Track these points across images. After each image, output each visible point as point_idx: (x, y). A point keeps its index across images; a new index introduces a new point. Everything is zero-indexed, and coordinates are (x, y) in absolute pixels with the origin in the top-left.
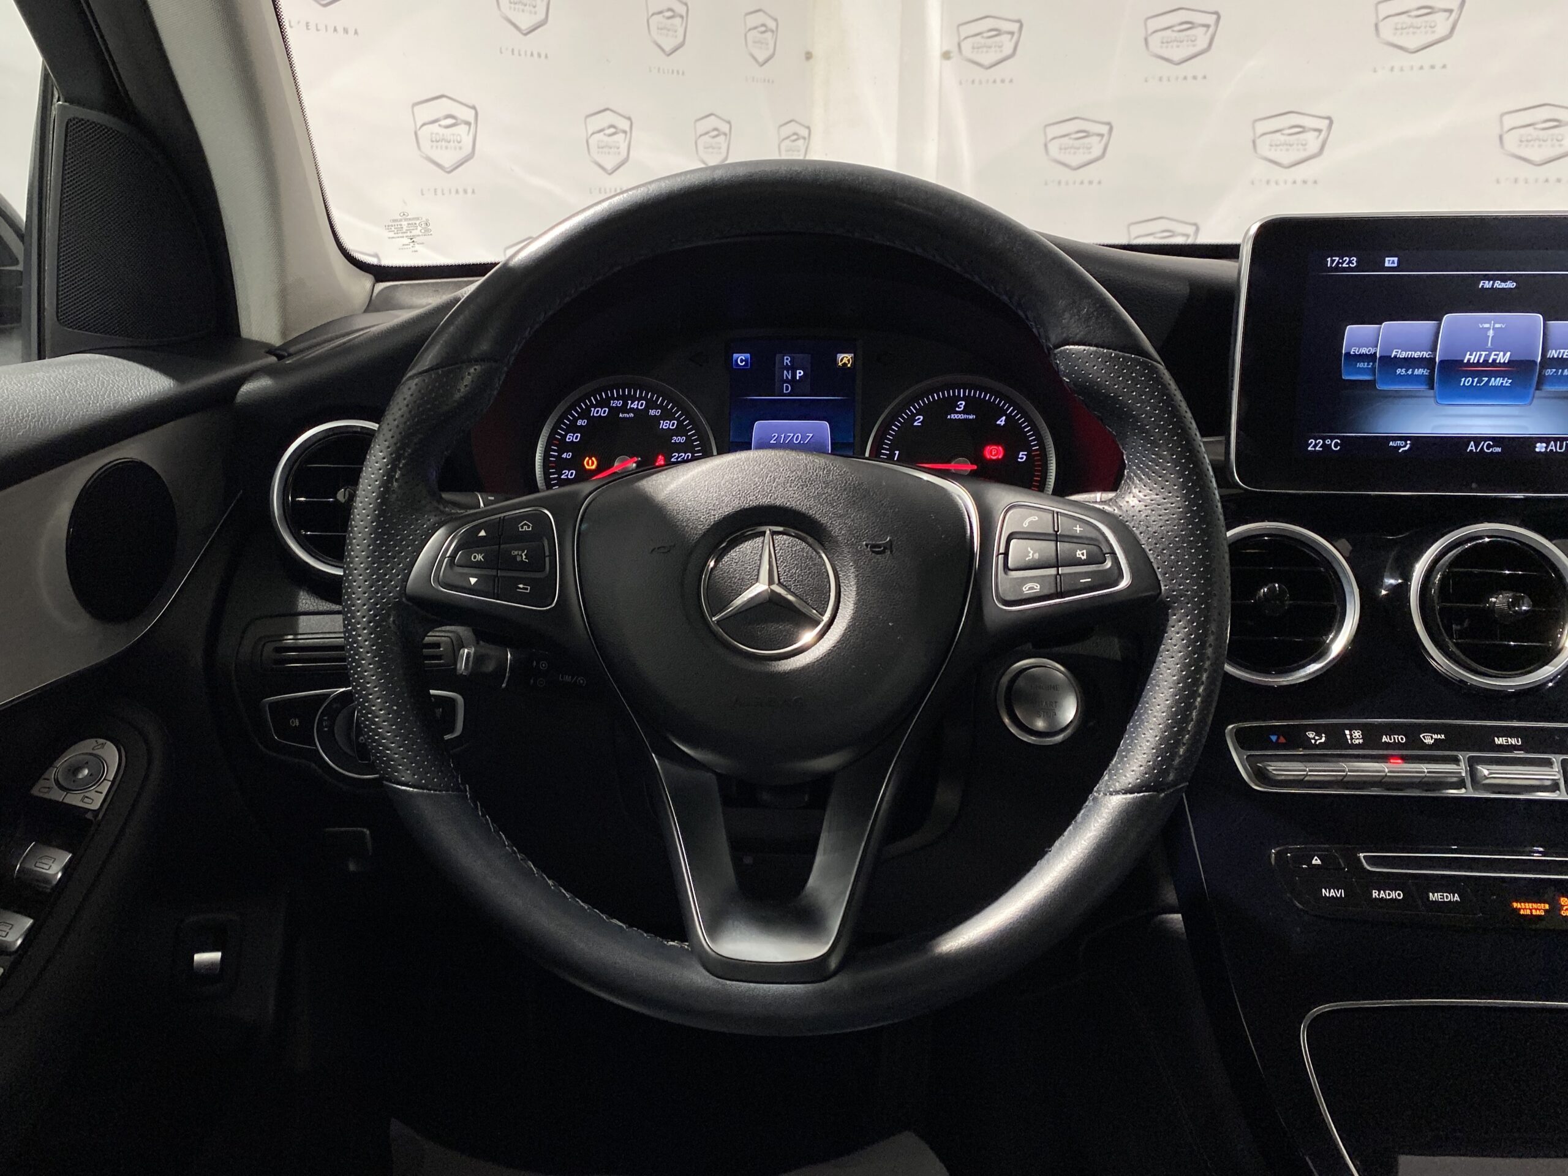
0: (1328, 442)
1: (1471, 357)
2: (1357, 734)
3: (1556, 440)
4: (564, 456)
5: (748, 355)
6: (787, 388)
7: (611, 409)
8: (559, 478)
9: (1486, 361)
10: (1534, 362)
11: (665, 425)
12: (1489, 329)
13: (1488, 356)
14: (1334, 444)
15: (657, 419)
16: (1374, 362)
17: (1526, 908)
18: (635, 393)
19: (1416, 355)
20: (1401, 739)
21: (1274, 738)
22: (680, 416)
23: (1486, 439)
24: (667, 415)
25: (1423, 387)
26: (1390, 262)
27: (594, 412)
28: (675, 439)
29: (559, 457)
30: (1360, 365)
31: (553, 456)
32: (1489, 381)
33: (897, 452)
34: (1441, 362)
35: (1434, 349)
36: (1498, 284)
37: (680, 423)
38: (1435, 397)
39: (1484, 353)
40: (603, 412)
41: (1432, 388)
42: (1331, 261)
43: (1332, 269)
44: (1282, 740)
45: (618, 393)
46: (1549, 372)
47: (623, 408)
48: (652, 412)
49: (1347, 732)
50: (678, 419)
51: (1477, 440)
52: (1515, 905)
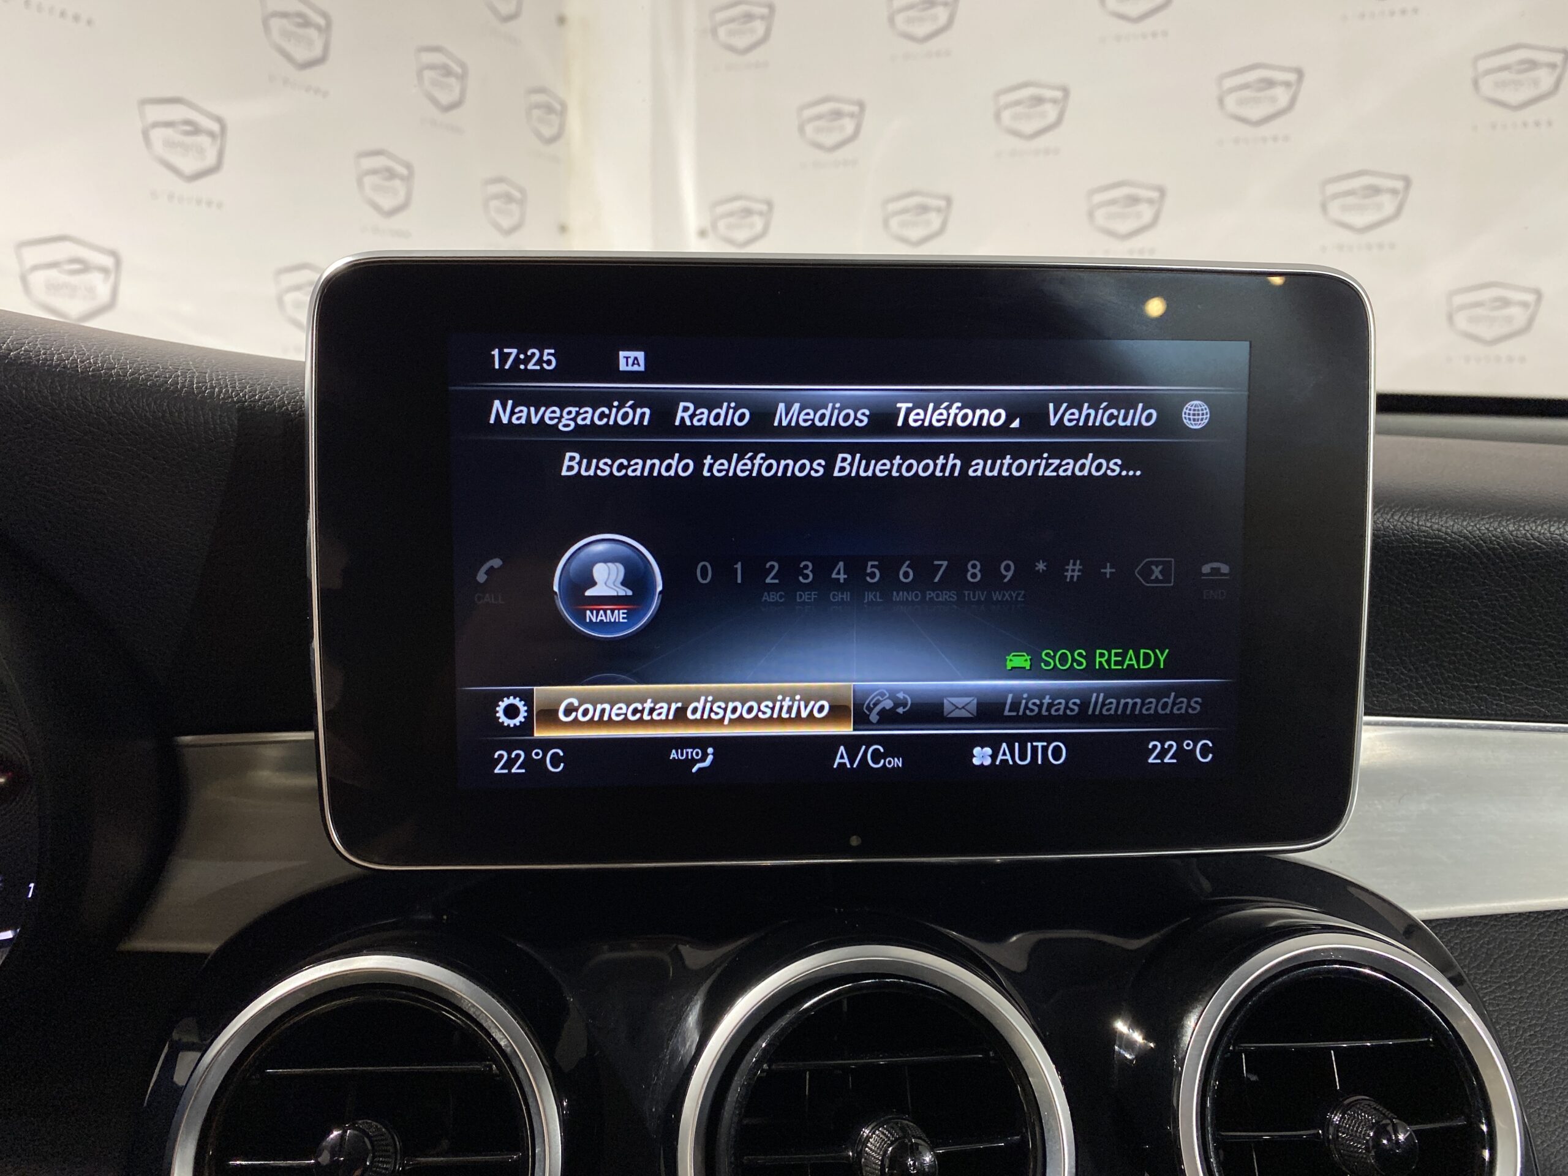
14: (551, 760)
23: (869, 740)
26: (630, 360)
42: (502, 358)
51: (852, 742)
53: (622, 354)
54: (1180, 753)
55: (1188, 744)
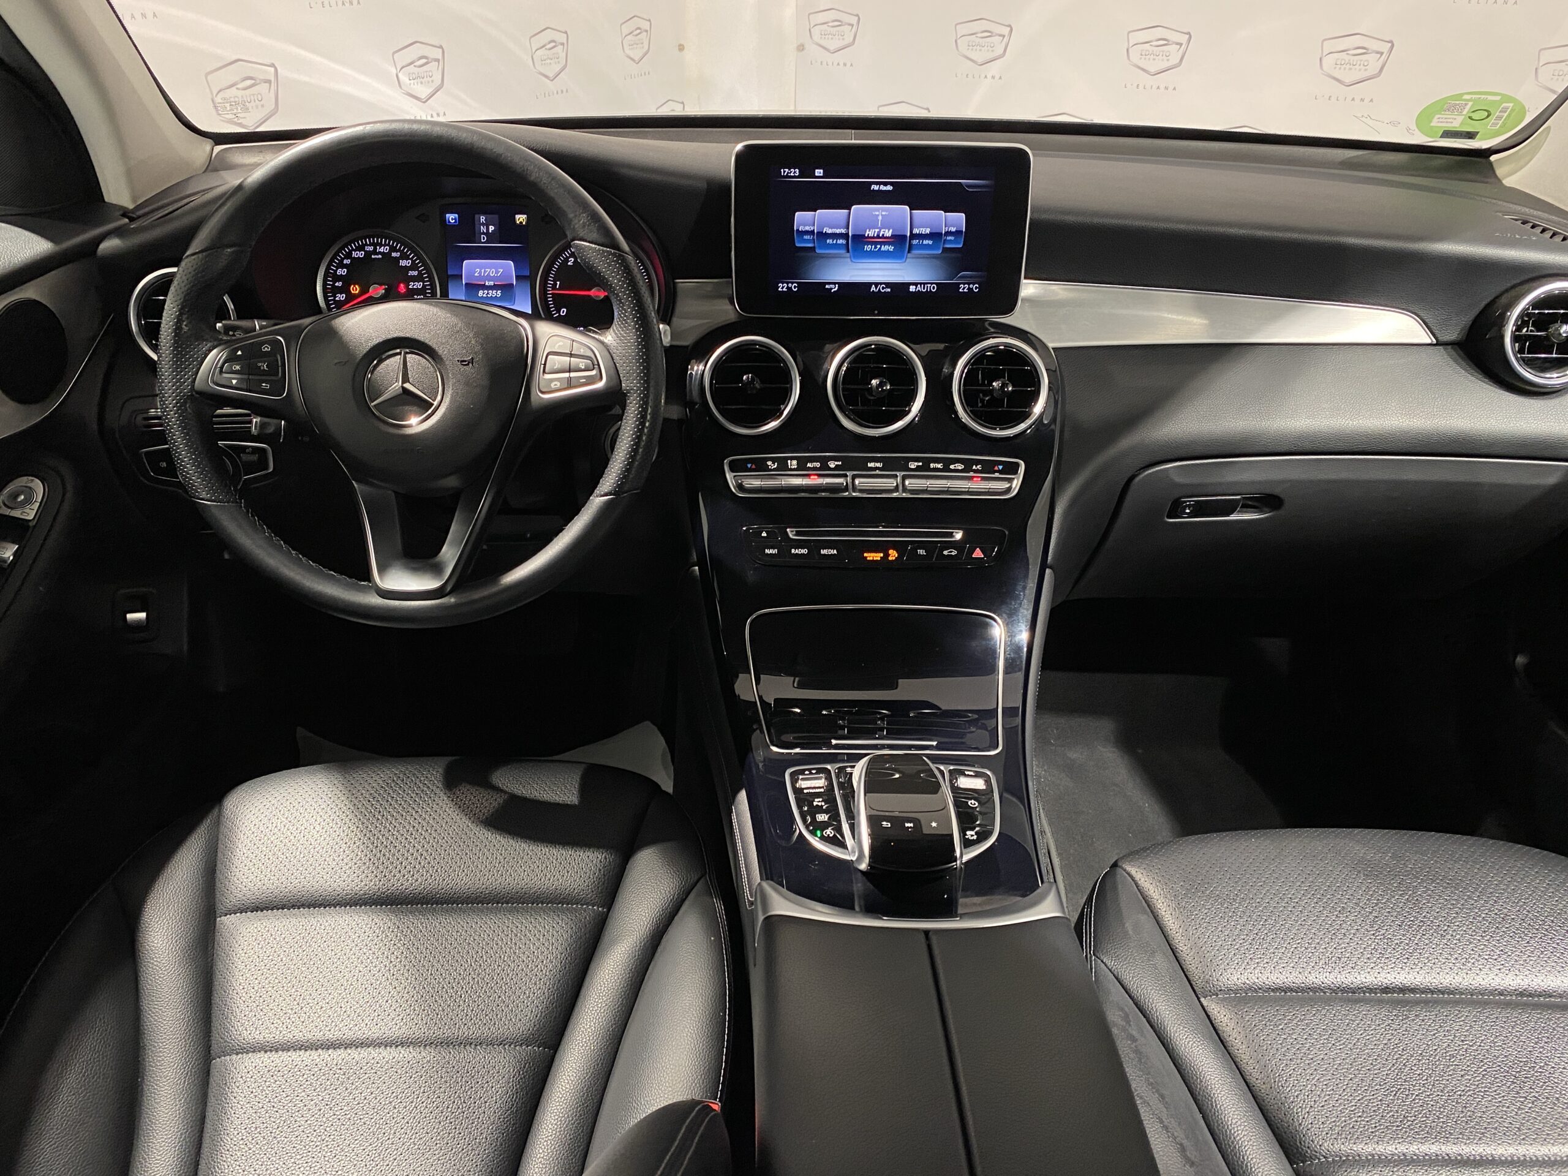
0: (790, 285)
1: (870, 233)
2: (795, 462)
3: (921, 284)
4: (337, 284)
5: (457, 215)
6: (484, 238)
7: (366, 252)
8: (334, 300)
9: (878, 235)
10: (905, 236)
11: (403, 263)
12: (878, 215)
13: (879, 232)
14: (794, 287)
15: (397, 260)
16: (814, 235)
17: (871, 556)
18: (381, 241)
19: (838, 231)
20: (818, 465)
21: (749, 466)
22: (413, 257)
23: (881, 284)
24: (405, 257)
25: (843, 251)
26: (819, 172)
27: (354, 254)
28: (411, 273)
29: (333, 285)
30: (806, 237)
31: (329, 285)
32: (880, 248)
33: (558, 283)
34: (853, 236)
35: (848, 228)
36: (883, 188)
37: (413, 262)
38: (850, 257)
39: (877, 230)
40: (360, 254)
41: (848, 251)
42: (785, 171)
43: (784, 177)
44: (754, 467)
45: (370, 241)
46: (915, 242)
47: (375, 252)
48: (394, 254)
49: (789, 461)
50: (411, 259)
51: (876, 284)
52: (865, 555)
53: (817, 171)
54: (969, 288)
55: (971, 286)
